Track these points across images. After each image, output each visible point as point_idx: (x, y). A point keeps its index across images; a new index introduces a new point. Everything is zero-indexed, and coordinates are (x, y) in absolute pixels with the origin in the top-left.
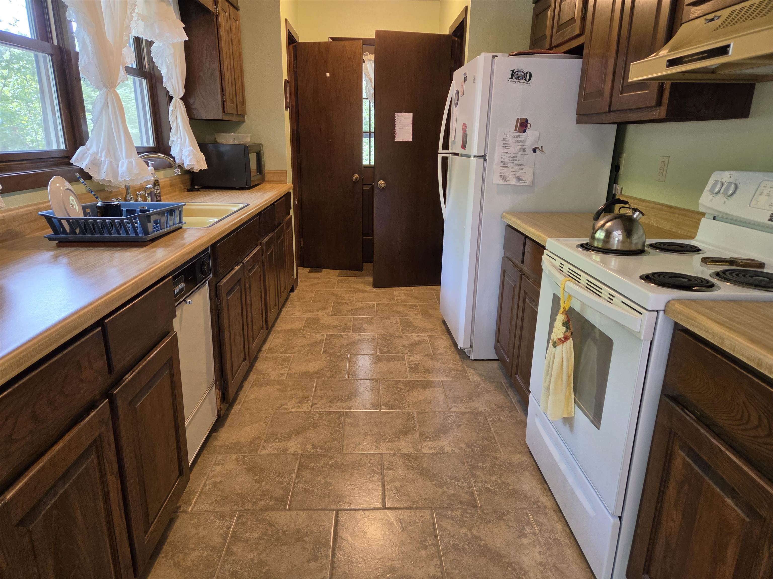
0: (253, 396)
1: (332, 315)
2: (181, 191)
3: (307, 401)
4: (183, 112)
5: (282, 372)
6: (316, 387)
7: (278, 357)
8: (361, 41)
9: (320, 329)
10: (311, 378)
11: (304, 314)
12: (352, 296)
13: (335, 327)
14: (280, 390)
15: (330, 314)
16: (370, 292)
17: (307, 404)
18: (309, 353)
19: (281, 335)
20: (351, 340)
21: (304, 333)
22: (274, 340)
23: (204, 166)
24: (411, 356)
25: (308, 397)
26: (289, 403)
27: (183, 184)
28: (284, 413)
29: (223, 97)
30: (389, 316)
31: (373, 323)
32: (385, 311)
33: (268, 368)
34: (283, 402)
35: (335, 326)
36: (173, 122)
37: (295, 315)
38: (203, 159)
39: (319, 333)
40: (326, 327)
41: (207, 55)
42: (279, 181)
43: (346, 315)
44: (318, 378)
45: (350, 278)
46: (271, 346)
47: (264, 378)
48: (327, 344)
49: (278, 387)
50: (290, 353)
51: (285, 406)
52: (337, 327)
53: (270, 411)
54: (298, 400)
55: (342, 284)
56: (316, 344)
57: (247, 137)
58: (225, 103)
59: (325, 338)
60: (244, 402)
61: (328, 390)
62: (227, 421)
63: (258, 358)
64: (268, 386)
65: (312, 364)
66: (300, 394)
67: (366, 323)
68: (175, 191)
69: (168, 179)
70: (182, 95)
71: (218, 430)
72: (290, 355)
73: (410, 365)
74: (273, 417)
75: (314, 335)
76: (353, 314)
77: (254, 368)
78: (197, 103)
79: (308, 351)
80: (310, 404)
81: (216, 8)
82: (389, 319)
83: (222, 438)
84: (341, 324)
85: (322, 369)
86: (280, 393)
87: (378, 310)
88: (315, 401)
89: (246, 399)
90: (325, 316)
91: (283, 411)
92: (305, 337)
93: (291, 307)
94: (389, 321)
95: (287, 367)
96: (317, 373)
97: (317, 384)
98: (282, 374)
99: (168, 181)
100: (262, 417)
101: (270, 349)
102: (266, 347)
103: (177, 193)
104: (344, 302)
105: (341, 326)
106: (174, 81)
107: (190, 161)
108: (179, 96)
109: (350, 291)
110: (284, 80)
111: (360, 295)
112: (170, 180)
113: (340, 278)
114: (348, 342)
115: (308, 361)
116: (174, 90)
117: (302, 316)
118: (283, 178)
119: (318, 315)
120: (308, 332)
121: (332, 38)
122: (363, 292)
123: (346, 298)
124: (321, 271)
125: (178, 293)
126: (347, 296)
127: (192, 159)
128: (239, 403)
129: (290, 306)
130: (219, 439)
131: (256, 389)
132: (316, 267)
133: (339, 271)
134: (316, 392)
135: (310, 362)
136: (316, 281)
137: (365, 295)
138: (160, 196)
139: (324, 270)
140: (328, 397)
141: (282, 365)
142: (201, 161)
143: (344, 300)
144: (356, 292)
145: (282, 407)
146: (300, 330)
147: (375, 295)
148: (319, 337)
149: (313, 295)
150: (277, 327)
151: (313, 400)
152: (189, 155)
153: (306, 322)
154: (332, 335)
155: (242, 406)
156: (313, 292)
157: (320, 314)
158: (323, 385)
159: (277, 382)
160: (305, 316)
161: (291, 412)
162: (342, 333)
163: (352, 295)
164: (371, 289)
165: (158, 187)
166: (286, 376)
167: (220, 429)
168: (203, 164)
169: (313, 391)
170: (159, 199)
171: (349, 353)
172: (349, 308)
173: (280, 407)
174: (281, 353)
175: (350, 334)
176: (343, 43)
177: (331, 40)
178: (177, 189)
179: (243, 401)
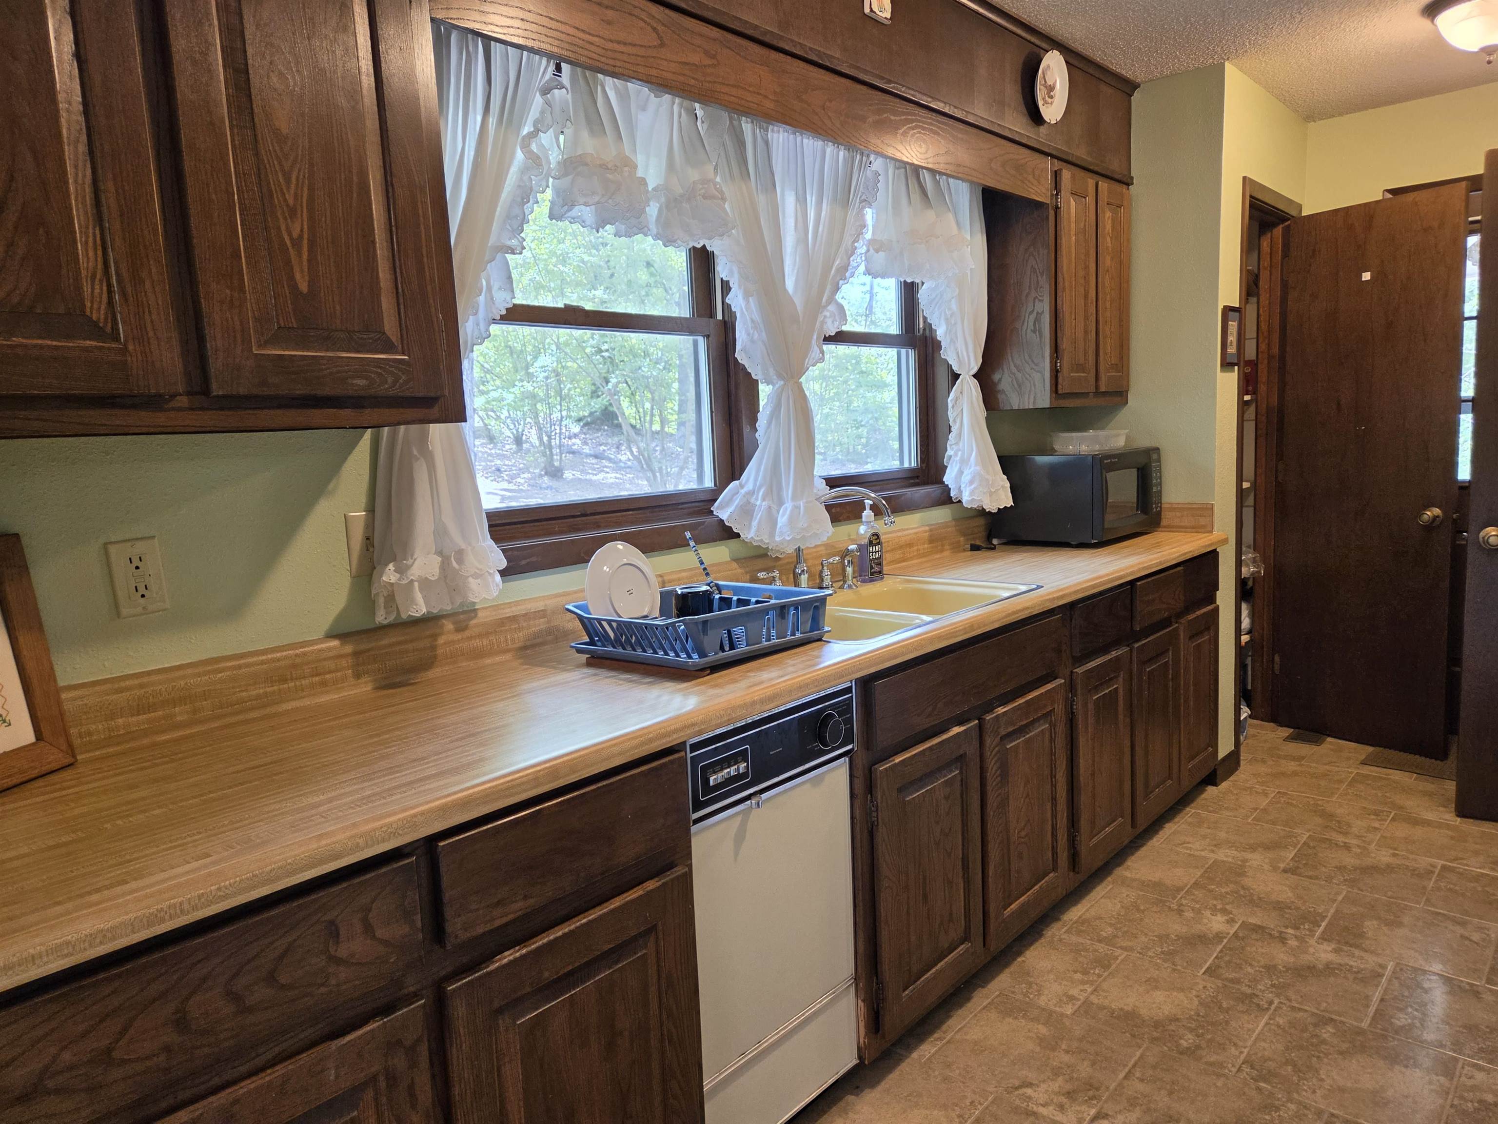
0: (974, 1034)
1: (1285, 871)
2: (956, 548)
3: (1092, 1098)
4: (974, 399)
5: (1074, 992)
6: (1134, 1066)
7: (1087, 950)
8: (1464, 184)
9: (1232, 903)
10: (1133, 1036)
11: (1213, 851)
12: (1376, 829)
13: (1279, 907)
14: (1041, 1040)
15: (1282, 866)
16: (1440, 825)
17: (1084, 1108)
18: (1165, 961)
19: (1125, 891)
20: (1306, 959)
21: (1184, 902)
22: (1103, 900)
23: (1006, 500)
24: (1480, 1068)
25: (1098, 1089)
26: (1044, 1086)
27: (964, 535)
28: (1016, 1110)
29: (1056, 363)
30: (1466, 914)
31: (1400, 925)
32: (1463, 895)
33: (1049, 972)
34: (1032, 1076)
35: (1278, 902)
36: (954, 421)
37: (1187, 848)
38: (1003, 487)
39: (1224, 911)
40: (1251, 901)
41: (1030, 287)
42: (1193, 528)
43: (1329, 879)
44: (1153, 1040)
45: (1396, 775)
46: (1088, 915)
47: (1025, 995)
48: (1231, 949)
49: (1043, 1030)
50: (1121, 948)
51: (1029, 1091)
52: (1281, 909)
53: (991, 1088)
54: (1068, 1087)
55: (1362, 787)
56: (1202, 940)
57: (1118, 435)
58: (1059, 374)
59: (1232, 932)
60: (948, 1042)
61: (1160, 1089)
62: (891, 1076)
63: (1040, 935)
64: (1023, 1017)
65: (1159, 996)
66: (1085, 1070)
67: (1379, 918)
68: (942, 551)
69: (927, 528)
70: (975, 370)
71: (862, 1091)
72: (1118, 952)
73: (1462, 1098)
74: (987, 1108)
75: (1208, 913)
76: (1352, 883)
77: (1019, 959)
78: (1004, 380)
79: (1169, 955)
80: (1093, 1112)
81: (1057, 194)
82: (1463, 924)
83: (856, 1116)
84: (1299, 903)
85: (1177, 1020)
86: (1038, 1049)
87: (1439, 889)
88: (1109, 1108)
89: (958, 1037)
90: (1266, 867)
91: (1018, 1102)
92: (1180, 912)
93: (1190, 824)
94: (1459, 930)
95: (1091, 983)
96: (1157, 1024)
97: (1141, 1057)
98: (1072, 998)
99: (925, 532)
100: (965, 1097)
101: (1082, 921)
102: (1074, 913)
103: (947, 553)
104: (1341, 839)
105: (1297, 908)
106: (960, 344)
107: (972, 493)
108: (969, 371)
109: (1376, 813)
110: (1220, 307)
111: (1401, 831)
112: (931, 530)
113: (1366, 770)
114: (1292, 960)
115: (1153, 984)
116: (960, 362)
117: (1203, 853)
118: (1203, 521)
119: (1247, 860)
120: (1197, 902)
121: (1389, 191)
122: (1416, 822)
123: (1355, 830)
124: (1317, 742)
125: (718, 787)
126: (1358, 825)
127: (975, 488)
128: (940, 1039)
129: (1190, 820)
130: (851, 1115)
131: (993, 1015)
132: (1312, 730)
133: (1371, 749)
134: (1126, 1083)
135: (1156, 988)
136: (1292, 766)
137: (1419, 832)
138: (880, 564)
139: (1329, 739)
140: (1149, 1109)
141: (1085, 972)
142: (1001, 492)
143: (1346, 834)
144: (1393, 819)
145: (1021, 1091)
146: (1179, 889)
147: (1452, 838)
148: (1217, 923)
149: (1264, 803)
150: (1128, 868)
151: (1106, 1102)
152: (971, 482)
153: (1206, 872)
154: (1257, 929)
155: (940, 1049)
156: (1266, 795)
157: (1256, 859)
158: (1154, 1067)
159: (1049, 1017)
160: (1212, 855)
161: (1034, 1114)
162: (1290, 931)
163: (1376, 825)
164: (1450, 817)
165: (878, 548)
166: (1076, 1007)
167: (867, 1091)
168: (1003, 497)
169: (1121, 1075)
170: (877, 569)
171: (1278, 995)
172: (1349, 861)
173: (1017, 1088)
174: (1100, 941)
175: (1312, 942)
176: (1410, 197)
177: (1389, 196)
178: (947, 547)
179: (948, 1038)
